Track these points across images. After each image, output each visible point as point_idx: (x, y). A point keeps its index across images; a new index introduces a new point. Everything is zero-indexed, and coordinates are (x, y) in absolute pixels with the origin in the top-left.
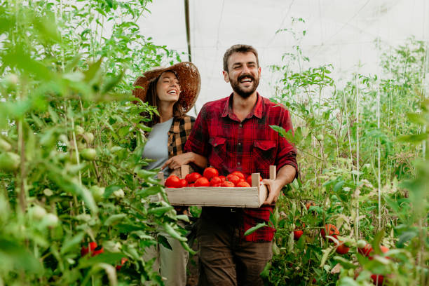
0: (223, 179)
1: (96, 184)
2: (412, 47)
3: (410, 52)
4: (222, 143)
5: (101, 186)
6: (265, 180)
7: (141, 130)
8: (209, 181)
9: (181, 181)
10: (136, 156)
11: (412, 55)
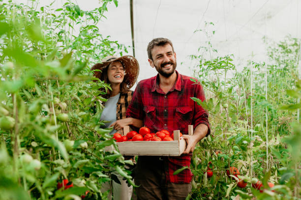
0: (153, 135)
1: (68, 139)
2: (289, 43)
3: (288, 46)
4: (153, 110)
5: (71, 140)
6: (185, 135)
7: (99, 101)
8: (143, 136)
10: (96, 119)
11: (289, 48)
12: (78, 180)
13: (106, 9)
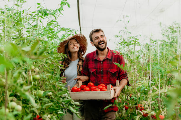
0: (96, 87)
1: (40, 90)
2: (175, 26)
3: (174, 28)
4: (95, 71)
5: (42, 90)
6: (114, 87)
7: (59, 66)
8: (90, 88)
9: (78, 89)
10: (56, 78)
11: (175, 29)
12: (45, 116)
13: (63, 9)
